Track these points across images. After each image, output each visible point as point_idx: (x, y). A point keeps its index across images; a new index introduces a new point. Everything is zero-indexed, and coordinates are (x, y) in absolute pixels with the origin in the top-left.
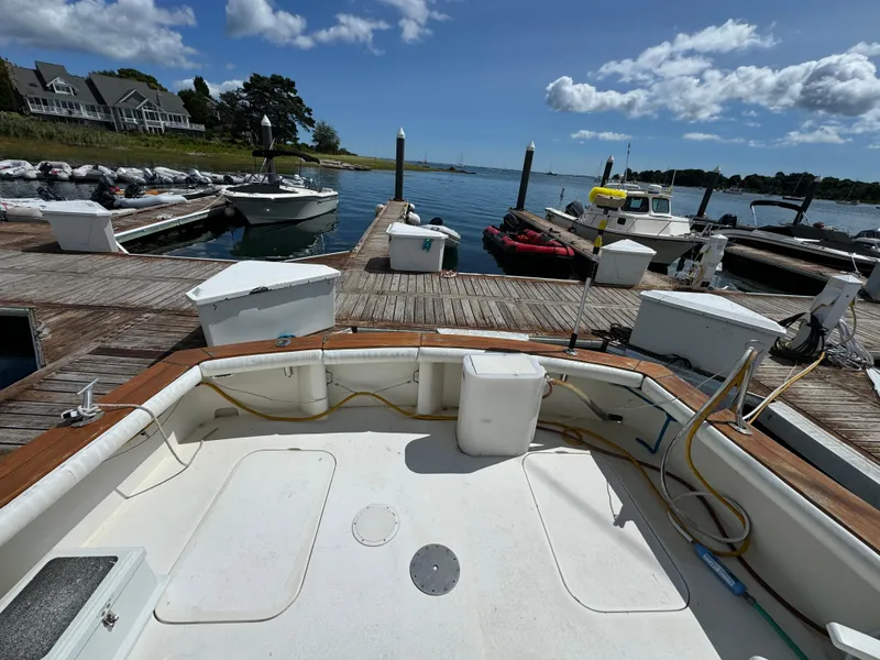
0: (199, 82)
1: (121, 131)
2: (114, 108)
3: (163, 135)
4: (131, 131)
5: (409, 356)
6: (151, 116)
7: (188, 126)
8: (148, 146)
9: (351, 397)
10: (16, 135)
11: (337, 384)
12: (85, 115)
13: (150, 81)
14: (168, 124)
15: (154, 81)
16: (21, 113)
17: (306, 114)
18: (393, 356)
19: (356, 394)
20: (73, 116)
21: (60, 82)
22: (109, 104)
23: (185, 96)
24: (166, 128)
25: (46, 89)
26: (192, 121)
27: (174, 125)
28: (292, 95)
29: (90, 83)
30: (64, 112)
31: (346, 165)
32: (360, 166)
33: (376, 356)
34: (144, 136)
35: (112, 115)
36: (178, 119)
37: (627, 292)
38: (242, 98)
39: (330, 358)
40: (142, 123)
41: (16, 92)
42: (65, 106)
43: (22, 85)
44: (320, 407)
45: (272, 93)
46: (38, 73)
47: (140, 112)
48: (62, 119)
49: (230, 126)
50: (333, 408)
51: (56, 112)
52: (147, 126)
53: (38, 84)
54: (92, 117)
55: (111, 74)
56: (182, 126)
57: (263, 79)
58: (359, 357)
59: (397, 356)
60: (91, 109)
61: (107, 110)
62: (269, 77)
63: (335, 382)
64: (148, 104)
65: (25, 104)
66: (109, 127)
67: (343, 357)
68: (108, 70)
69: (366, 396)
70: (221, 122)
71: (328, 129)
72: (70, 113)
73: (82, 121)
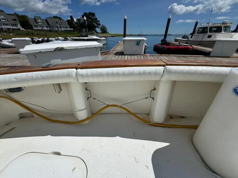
0: (71, 17)
1: (53, 32)
2: (52, 26)
3: (63, 32)
4: (56, 32)
5: (156, 73)
6: (60, 27)
7: (69, 29)
8: (59, 35)
9: (105, 107)
10: (31, 35)
11: (95, 99)
12: (45, 28)
13: (60, 18)
14: (64, 29)
15: (61, 18)
16: (32, 29)
17: (98, 23)
18: (140, 74)
19: (108, 106)
20: (43, 29)
21: (40, 21)
22: (51, 25)
23: (68, 21)
24: (64, 30)
25: (37, 23)
26: (70, 28)
27: (66, 29)
28: (94, 17)
29: (46, 20)
30: (41, 28)
31: (109, 35)
32: (113, 36)
33: (124, 75)
34: (59, 33)
35: (51, 28)
36: (66, 27)
37: (228, 58)
38: (82, 20)
39: (82, 76)
40: (58, 29)
41: (31, 24)
42: (41, 27)
43: (32, 22)
44: (82, 115)
45: (89, 17)
46: (35, 19)
47: (58, 26)
48: (41, 30)
49: (79, 28)
50: (93, 114)
51: (39, 28)
52: (59, 30)
53: (35, 22)
54: (47, 29)
55: (51, 17)
56: (68, 29)
57: (87, 13)
58: (108, 75)
59: (144, 73)
60: (47, 27)
61: (50, 27)
62: (88, 13)
63: (93, 97)
64: (59, 24)
65: (33, 27)
66: (51, 31)
67: (93, 75)
68: (50, 17)
69: (115, 107)
70: (77, 27)
71: (104, 26)
72: (42, 28)
73: (45, 30)
